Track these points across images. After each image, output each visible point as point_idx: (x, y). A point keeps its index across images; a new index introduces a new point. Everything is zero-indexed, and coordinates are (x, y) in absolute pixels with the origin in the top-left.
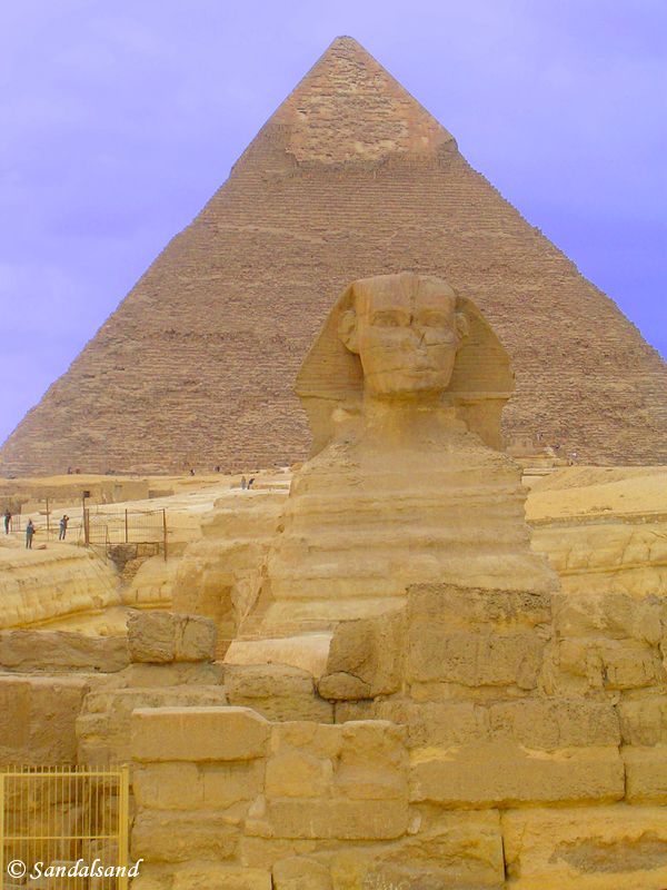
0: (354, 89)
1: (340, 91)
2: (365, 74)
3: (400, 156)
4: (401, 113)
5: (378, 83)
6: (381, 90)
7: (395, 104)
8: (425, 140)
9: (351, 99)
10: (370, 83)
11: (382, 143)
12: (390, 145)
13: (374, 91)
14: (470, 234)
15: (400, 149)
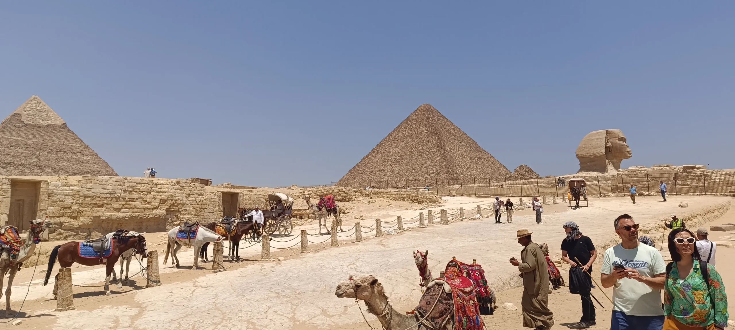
0: (39, 108)
1: (35, 108)
2: (41, 105)
3: (52, 125)
4: (52, 115)
5: (45, 108)
6: (46, 109)
7: (50, 113)
8: (59, 122)
9: (38, 110)
10: (43, 107)
11: (47, 121)
12: (49, 122)
13: (44, 109)
14: (71, 145)
15: (52, 123)
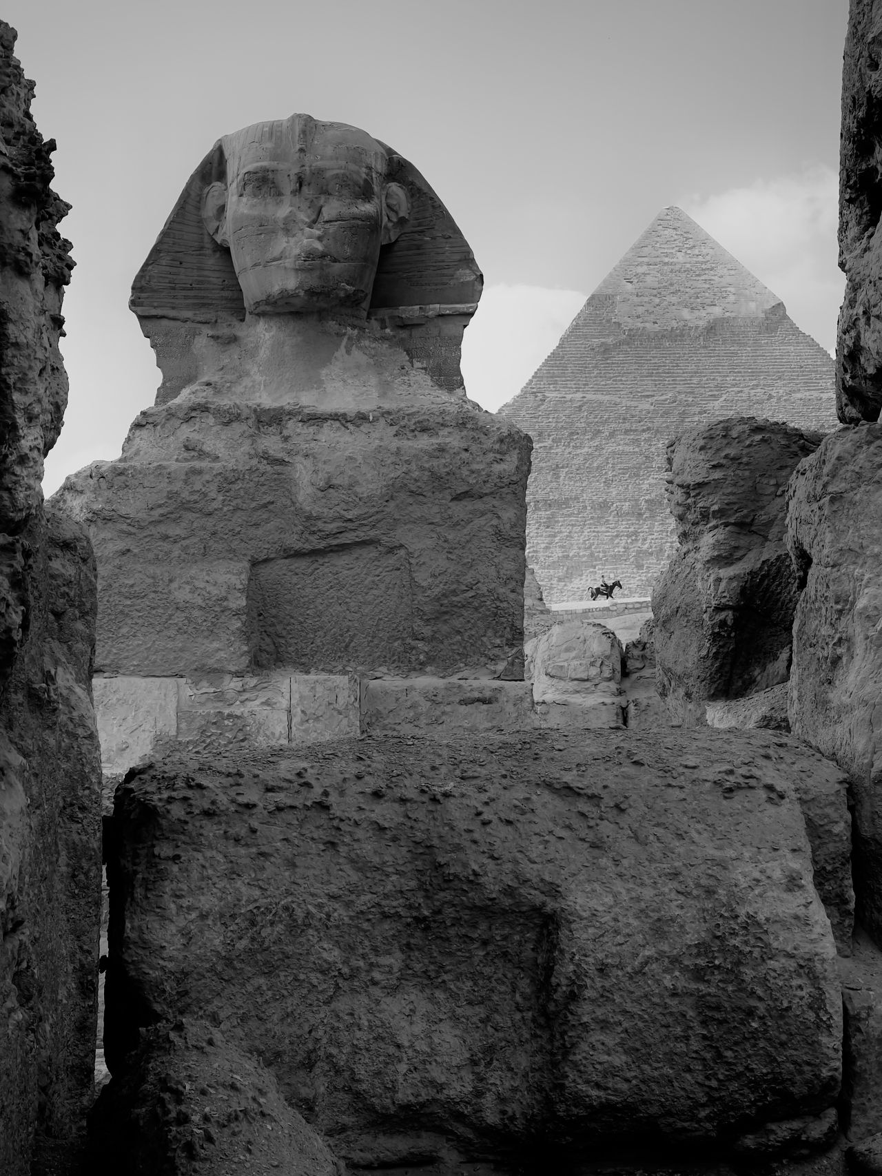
0: (680, 257)
1: (666, 260)
2: (691, 243)
3: (727, 320)
4: (728, 280)
5: (705, 251)
6: (708, 258)
7: (721, 270)
8: (753, 305)
9: (677, 267)
10: (696, 252)
11: (710, 309)
12: (717, 311)
13: (701, 259)
15: (728, 314)
